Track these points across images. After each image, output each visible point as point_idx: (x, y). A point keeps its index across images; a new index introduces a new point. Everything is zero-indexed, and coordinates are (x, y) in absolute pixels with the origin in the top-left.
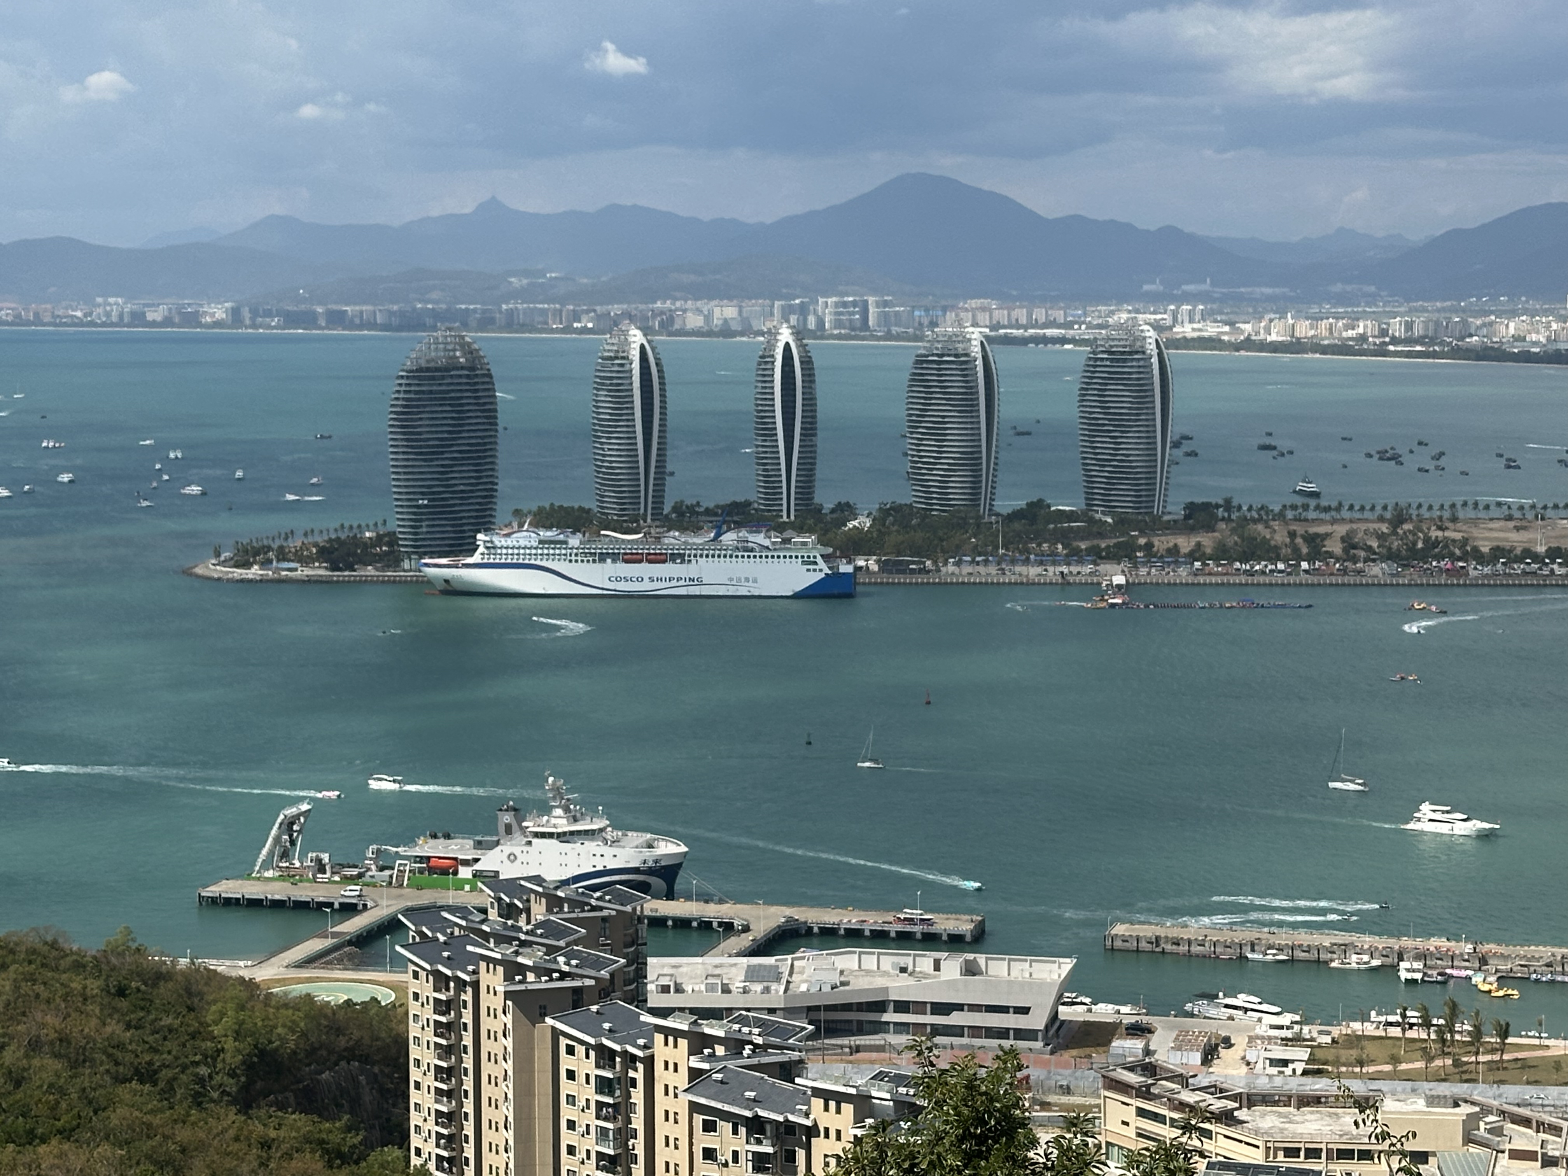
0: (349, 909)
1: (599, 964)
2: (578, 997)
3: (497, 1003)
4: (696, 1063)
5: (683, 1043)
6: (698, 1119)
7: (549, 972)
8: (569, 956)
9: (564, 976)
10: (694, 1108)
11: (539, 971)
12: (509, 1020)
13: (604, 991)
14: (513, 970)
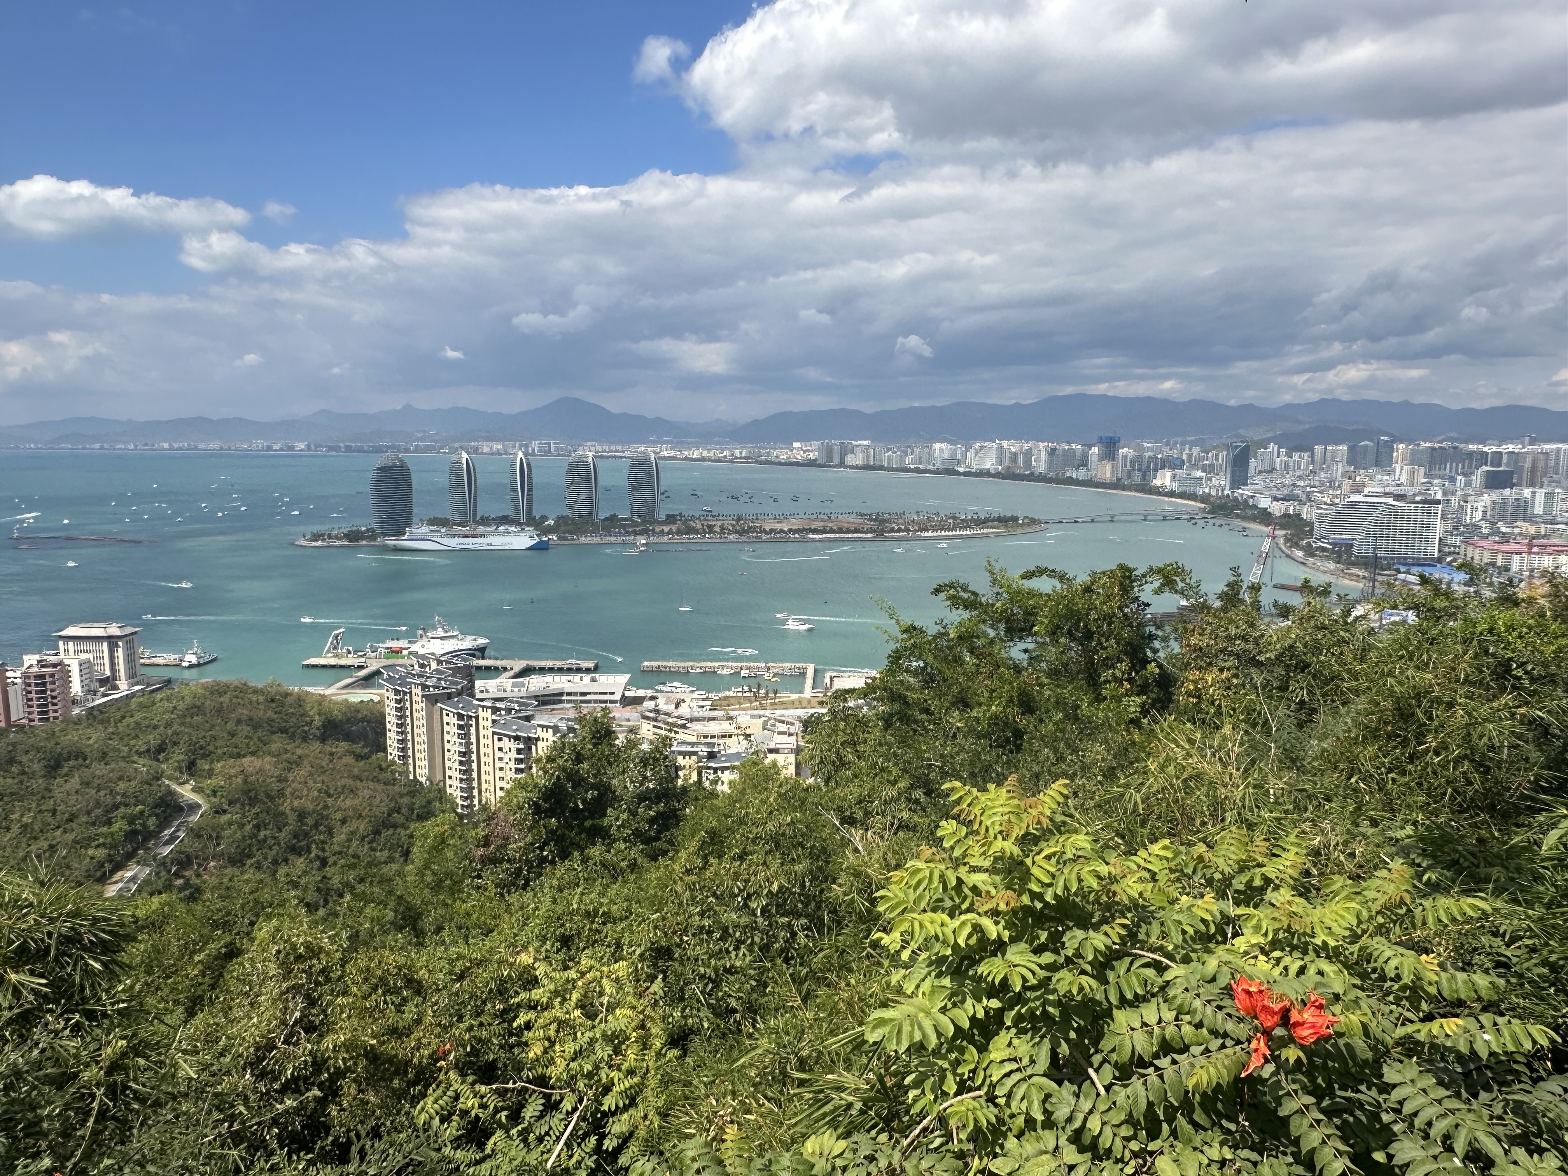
0: (361, 667)
1: (457, 683)
2: (449, 696)
3: (419, 699)
4: (494, 717)
5: (489, 711)
6: (496, 737)
7: (438, 687)
8: (446, 681)
9: (444, 688)
10: (494, 733)
11: (434, 687)
12: (423, 705)
13: (459, 693)
14: (424, 687)
